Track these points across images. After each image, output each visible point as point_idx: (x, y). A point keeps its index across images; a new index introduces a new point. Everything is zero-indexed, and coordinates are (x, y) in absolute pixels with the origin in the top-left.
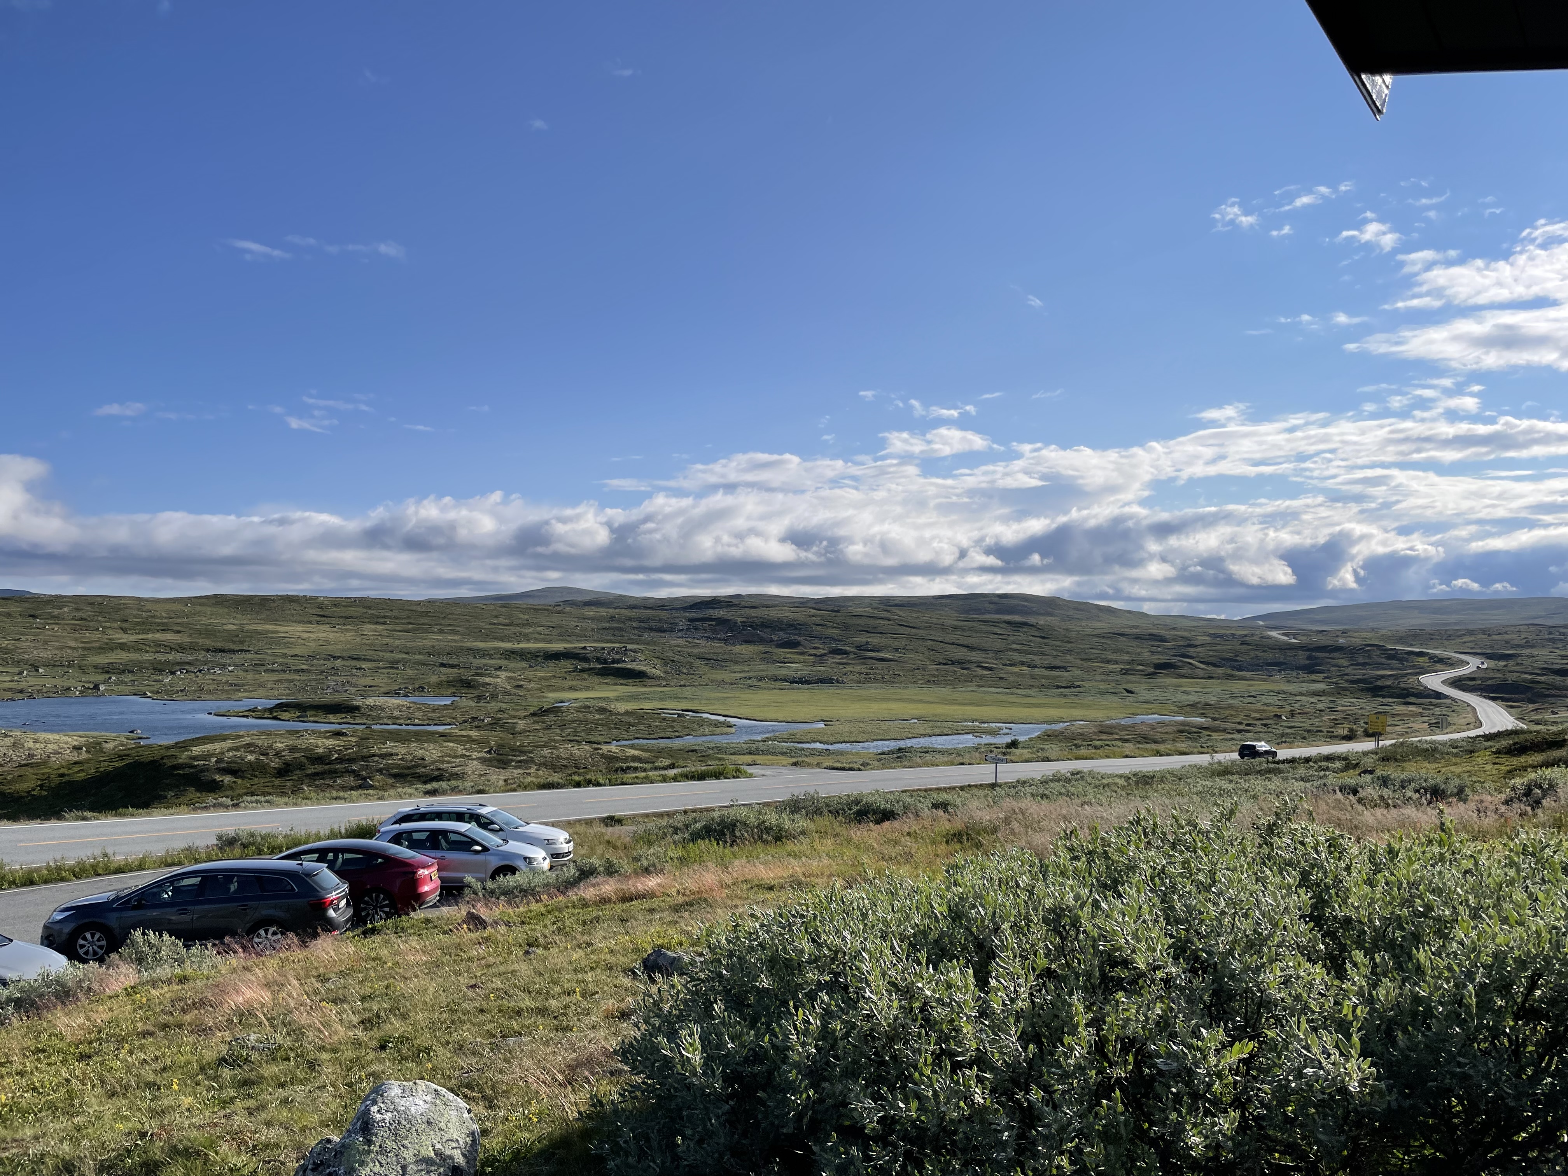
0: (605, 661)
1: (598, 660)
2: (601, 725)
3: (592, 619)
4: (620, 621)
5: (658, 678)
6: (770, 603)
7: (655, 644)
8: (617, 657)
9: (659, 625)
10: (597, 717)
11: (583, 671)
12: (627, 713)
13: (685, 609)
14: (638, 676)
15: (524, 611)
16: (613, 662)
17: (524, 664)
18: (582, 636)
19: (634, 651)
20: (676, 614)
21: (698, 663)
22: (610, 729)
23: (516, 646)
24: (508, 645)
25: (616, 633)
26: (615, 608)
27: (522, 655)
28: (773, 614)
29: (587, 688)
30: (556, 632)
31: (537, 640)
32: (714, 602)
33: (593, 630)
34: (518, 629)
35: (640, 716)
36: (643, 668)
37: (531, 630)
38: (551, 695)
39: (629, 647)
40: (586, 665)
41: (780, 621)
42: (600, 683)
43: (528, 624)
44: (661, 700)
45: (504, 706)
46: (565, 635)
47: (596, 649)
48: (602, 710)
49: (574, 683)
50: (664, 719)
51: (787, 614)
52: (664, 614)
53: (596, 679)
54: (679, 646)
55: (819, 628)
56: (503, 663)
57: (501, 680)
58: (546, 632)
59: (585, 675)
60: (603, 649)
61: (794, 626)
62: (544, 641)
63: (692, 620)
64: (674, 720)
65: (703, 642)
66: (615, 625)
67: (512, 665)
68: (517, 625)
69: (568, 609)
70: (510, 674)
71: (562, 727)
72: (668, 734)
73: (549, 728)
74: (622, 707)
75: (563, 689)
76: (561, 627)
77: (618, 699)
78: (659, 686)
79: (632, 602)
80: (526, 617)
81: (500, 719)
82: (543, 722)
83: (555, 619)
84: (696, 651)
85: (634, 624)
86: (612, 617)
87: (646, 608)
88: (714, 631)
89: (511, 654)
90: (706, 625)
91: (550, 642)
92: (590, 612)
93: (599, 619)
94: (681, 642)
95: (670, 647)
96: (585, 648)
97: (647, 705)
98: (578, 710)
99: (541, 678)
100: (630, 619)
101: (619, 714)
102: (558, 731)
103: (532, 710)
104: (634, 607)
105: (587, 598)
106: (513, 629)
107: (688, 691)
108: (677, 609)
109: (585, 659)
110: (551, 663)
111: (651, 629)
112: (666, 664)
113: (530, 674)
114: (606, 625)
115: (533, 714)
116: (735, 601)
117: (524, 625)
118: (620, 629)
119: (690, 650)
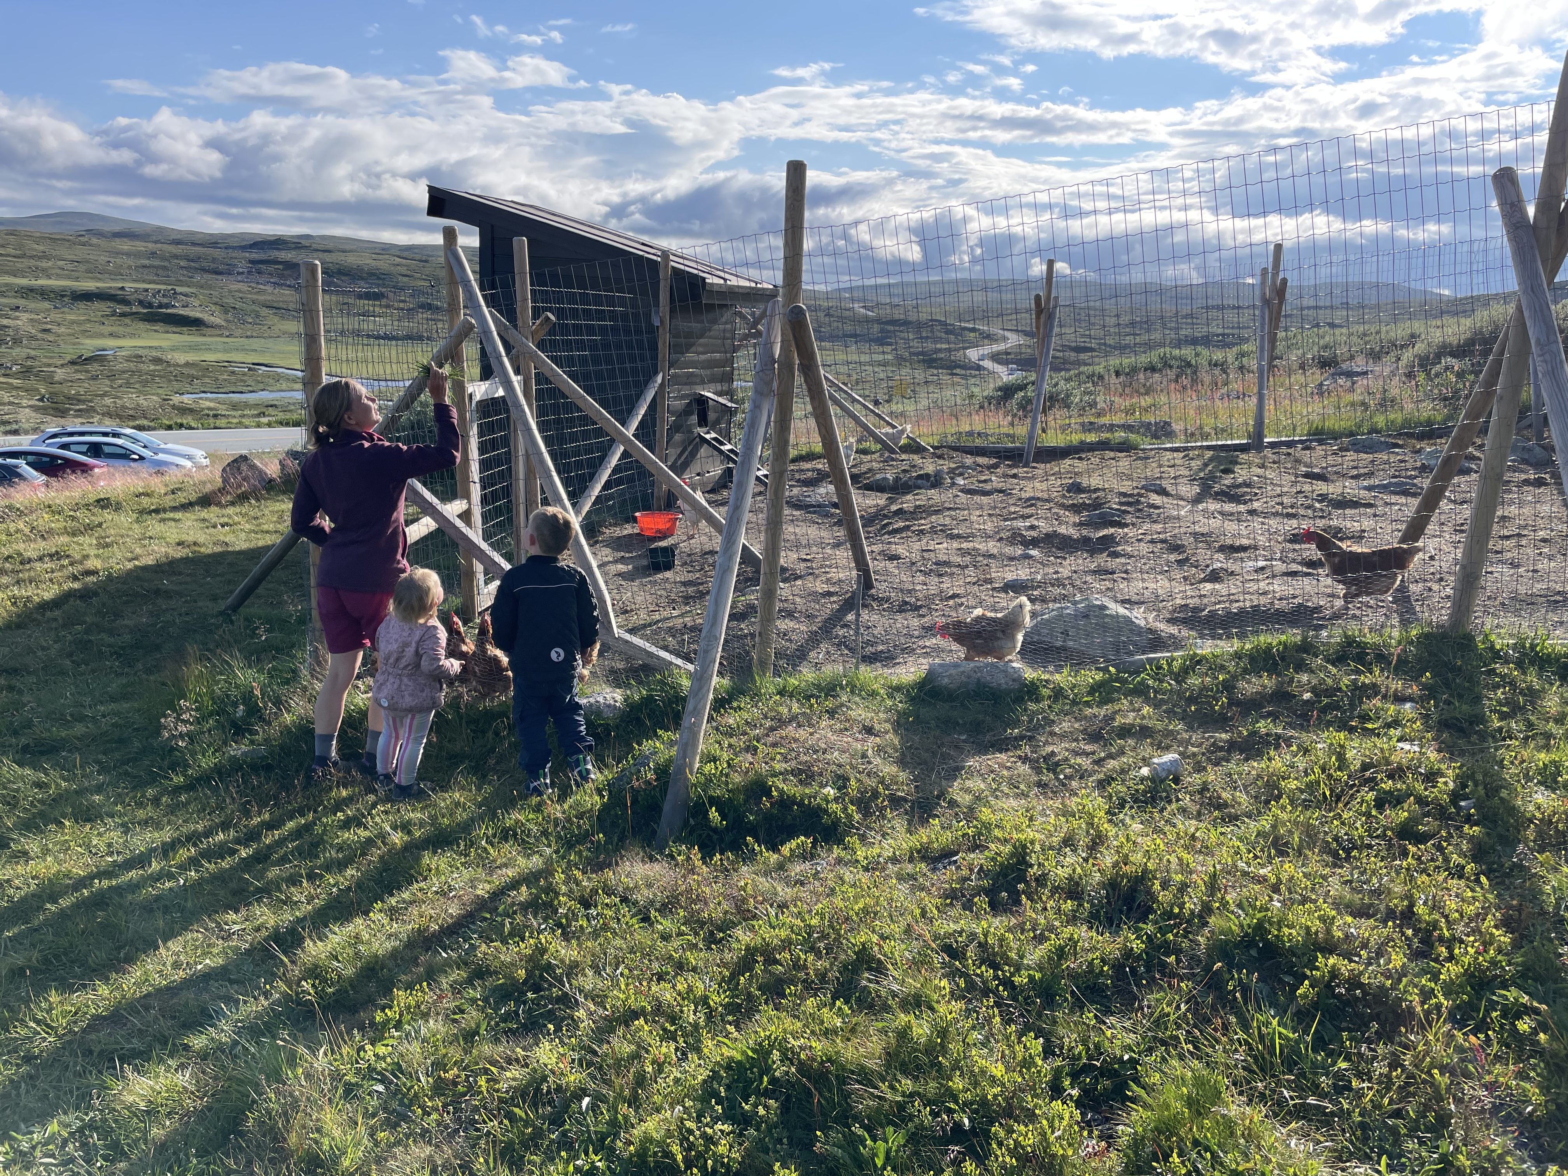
0: (150, 305)
1: (141, 302)
2: (160, 377)
3: (128, 254)
4: (163, 259)
5: (220, 327)
6: (347, 247)
7: (210, 287)
8: (165, 301)
9: (213, 266)
10: (152, 367)
11: (123, 315)
12: (187, 364)
13: (243, 248)
14: (195, 323)
15: (39, 240)
16: (161, 306)
17: (47, 305)
18: (117, 274)
19: (186, 295)
20: (235, 254)
21: (264, 312)
22: (170, 381)
23: (33, 282)
24: (24, 282)
25: (160, 272)
26: (156, 242)
27: (43, 294)
28: (351, 260)
29: (132, 336)
30: (82, 267)
31: (59, 277)
32: (278, 243)
33: (130, 267)
34: (32, 262)
35: (204, 369)
36: (198, 315)
37: (50, 264)
38: (88, 341)
39: (179, 289)
40: (127, 309)
41: (359, 268)
42: (147, 330)
43: (44, 256)
44: (226, 351)
45: (33, 353)
46: (94, 271)
47: (137, 290)
48: (157, 361)
49: (115, 329)
50: (233, 372)
51: (366, 261)
52: (217, 253)
53: (142, 325)
54: (240, 291)
55: (405, 279)
56: (21, 302)
57: (22, 322)
58: (69, 267)
59: (127, 320)
60: (147, 290)
61: (374, 275)
62: (69, 278)
63: (252, 262)
64: (244, 374)
65: (269, 288)
66: (157, 263)
67: (32, 305)
68: (32, 257)
69: (95, 241)
70: (33, 316)
71: (112, 377)
72: (240, 389)
73: (95, 378)
74: (181, 358)
75: (102, 336)
76: (88, 262)
77: (174, 349)
78: (221, 335)
79: (174, 236)
80: (41, 248)
81: (31, 367)
82: (87, 371)
83: (80, 252)
84: (262, 298)
85: (182, 264)
86: (153, 254)
87: (194, 244)
88: (281, 276)
89: (28, 292)
90: (271, 268)
91: (77, 279)
92: (125, 245)
93: (137, 255)
94: (243, 287)
95: (230, 291)
96: (122, 288)
97: (211, 357)
98: (128, 359)
99: (73, 322)
100: (176, 257)
101: (178, 365)
102: (108, 383)
103: (68, 358)
104: (177, 242)
105: (117, 228)
106: (26, 262)
107: (256, 343)
108: (234, 248)
109: (125, 302)
110: (82, 305)
111: (204, 270)
112: (226, 312)
113: (55, 316)
114: (146, 262)
115: (73, 363)
116: (304, 242)
117: (40, 258)
118: (165, 268)
119: (255, 297)
